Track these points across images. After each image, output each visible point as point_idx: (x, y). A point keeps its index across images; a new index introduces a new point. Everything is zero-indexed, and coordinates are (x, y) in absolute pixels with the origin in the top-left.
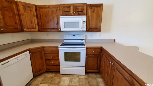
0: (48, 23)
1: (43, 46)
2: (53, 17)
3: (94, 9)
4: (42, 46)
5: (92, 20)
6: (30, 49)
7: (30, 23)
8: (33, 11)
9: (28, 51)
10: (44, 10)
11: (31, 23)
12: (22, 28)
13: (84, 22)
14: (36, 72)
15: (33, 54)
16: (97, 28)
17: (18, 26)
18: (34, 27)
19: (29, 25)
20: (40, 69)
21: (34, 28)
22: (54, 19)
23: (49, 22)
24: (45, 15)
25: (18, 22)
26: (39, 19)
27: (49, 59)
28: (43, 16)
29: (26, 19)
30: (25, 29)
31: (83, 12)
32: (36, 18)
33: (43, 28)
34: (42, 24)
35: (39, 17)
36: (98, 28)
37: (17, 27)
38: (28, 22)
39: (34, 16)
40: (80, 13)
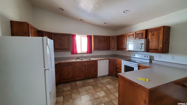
3: (154, 33)
8: (115, 39)
9: (108, 60)
15: (110, 62)
16: (158, 50)
18: (115, 48)
20: (112, 72)
27: (117, 68)
28: (120, 41)
31: (142, 36)
33: (119, 48)
37: (107, 48)
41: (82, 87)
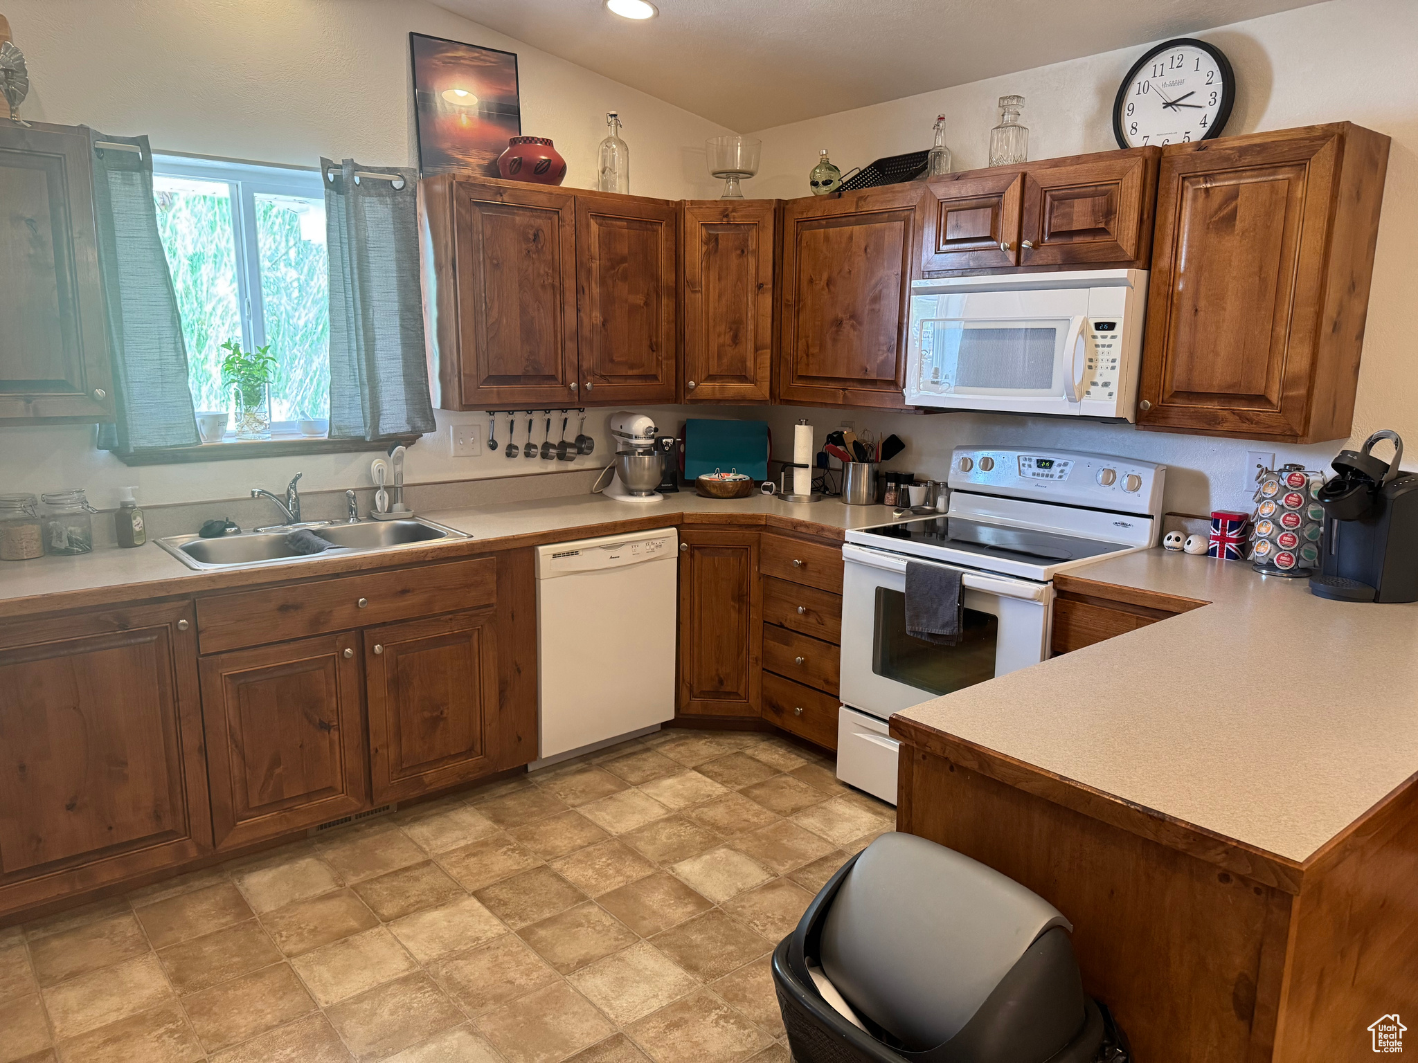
0: (835, 340)
1: (768, 517)
2: (876, 285)
3: (1232, 197)
4: (759, 517)
5: (1202, 304)
6: (686, 521)
7: (727, 339)
8: (756, 253)
9: (675, 529)
10: (827, 239)
11: (736, 339)
12: (681, 375)
13: (1099, 333)
14: (696, 691)
15: (697, 553)
16: (1262, 399)
17: (659, 363)
18: (745, 368)
19: (720, 357)
20: (721, 682)
21: (743, 378)
22: (876, 307)
23: (847, 326)
24: (825, 276)
25: (662, 339)
26: (788, 306)
27: (782, 626)
28: (811, 281)
29: (711, 314)
30: (692, 383)
31: (1103, 231)
32: (767, 301)
33: (801, 377)
34: (802, 343)
35: (790, 296)
36: (1274, 397)
37: (653, 373)
38: (719, 336)
39: (760, 286)
40: (1077, 240)
41: (343, 937)
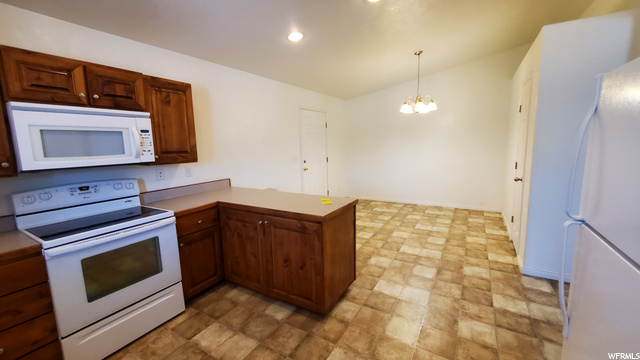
3: (168, 96)
5: (166, 126)
13: (143, 134)
31: (131, 98)
36: (189, 151)
40: (118, 99)
